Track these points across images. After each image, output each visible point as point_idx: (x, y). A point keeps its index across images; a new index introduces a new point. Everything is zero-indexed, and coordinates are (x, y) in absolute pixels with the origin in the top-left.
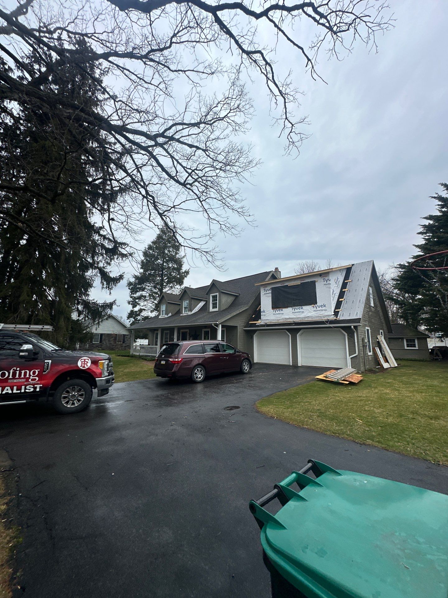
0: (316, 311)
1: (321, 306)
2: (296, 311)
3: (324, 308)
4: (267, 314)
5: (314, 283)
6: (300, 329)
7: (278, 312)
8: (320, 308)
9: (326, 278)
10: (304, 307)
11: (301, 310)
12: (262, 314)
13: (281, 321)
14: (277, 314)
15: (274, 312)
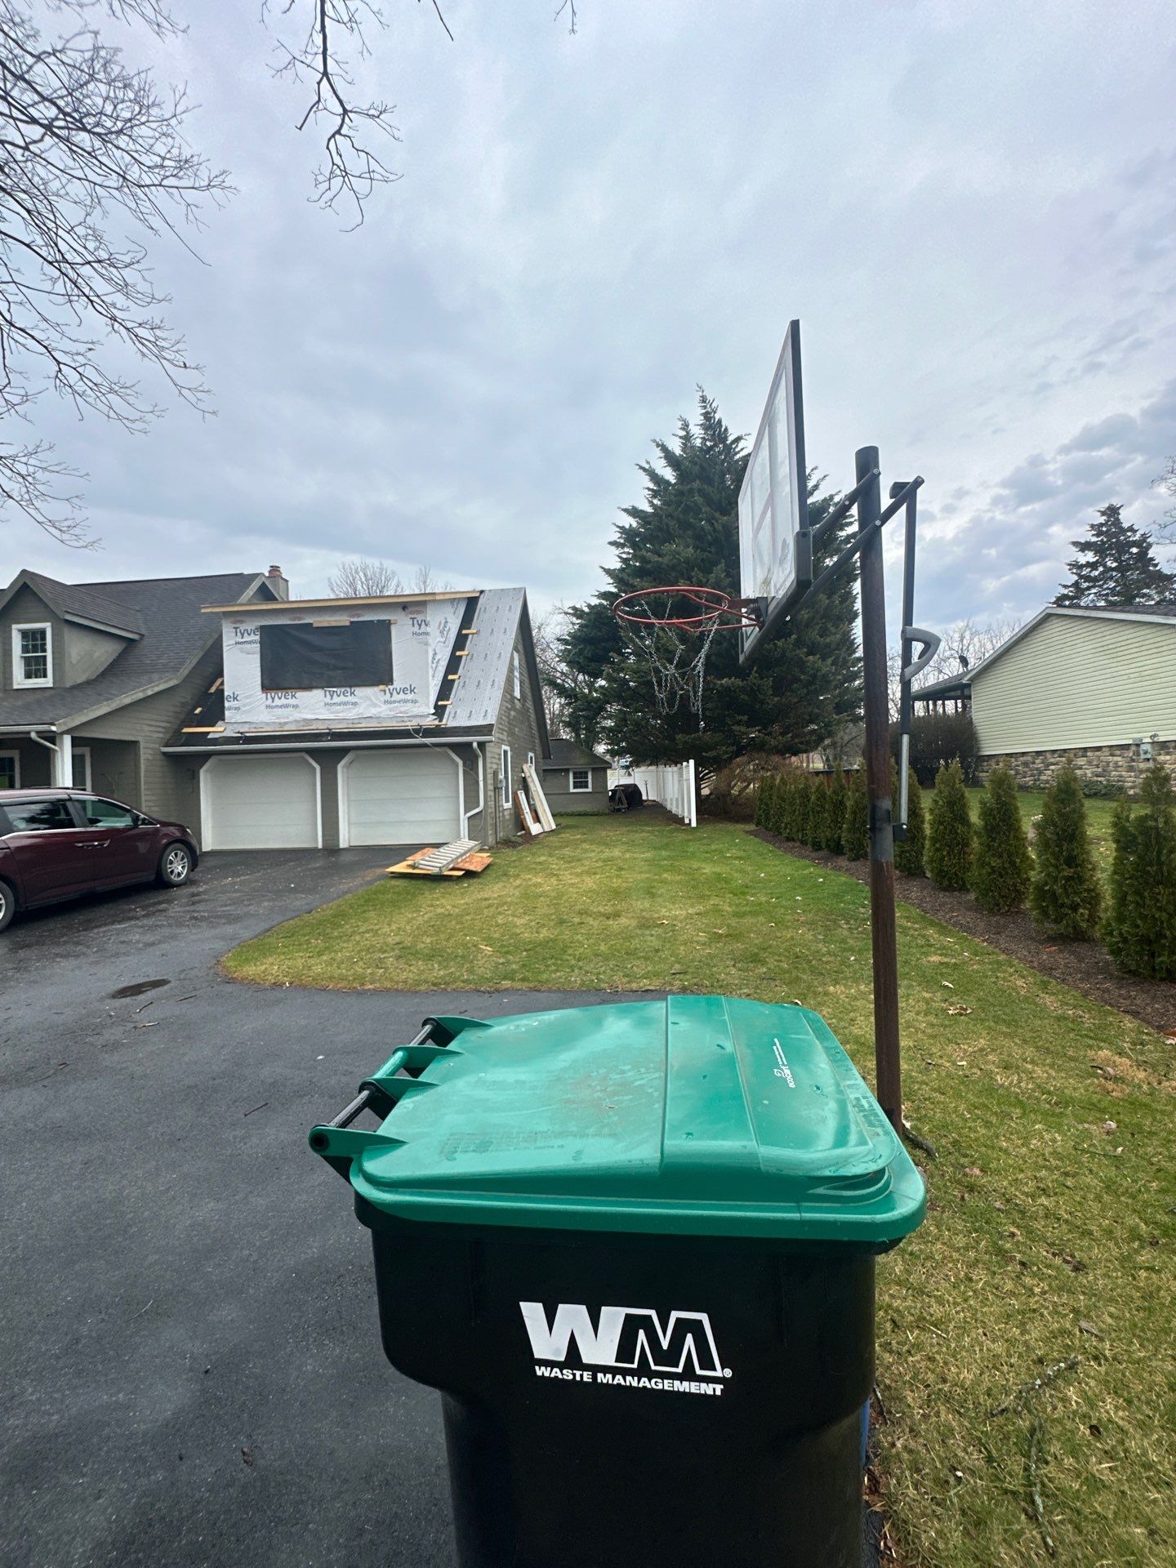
0: (391, 703)
1: (404, 691)
2: (336, 699)
3: (410, 696)
4: (244, 705)
5: (386, 626)
6: (345, 751)
7: (280, 699)
8: (402, 696)
9: (420, 618)
10: (361, 692)
11: (350, 699)
12: (227, 704)
13: (291, 729)
14: (277, 706)
15: (269, 702)
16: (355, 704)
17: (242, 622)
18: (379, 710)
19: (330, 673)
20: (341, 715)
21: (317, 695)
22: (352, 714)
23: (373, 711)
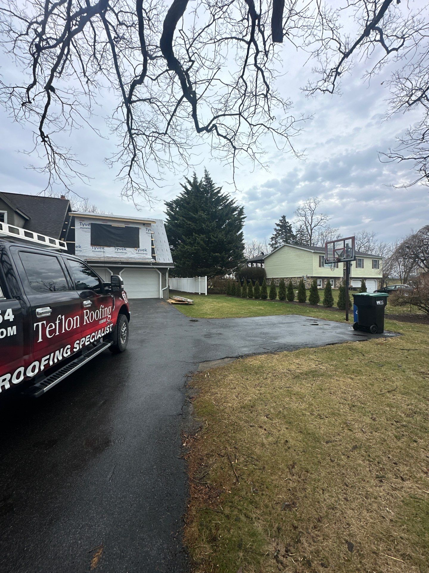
0: (138, 254)
1: (143, 250)
2: (119, 251)
3: (145, 252)
5: (138, 229)
7: (98, 249)
8: (142, 252)
10: (127, 249)
11: (124, 251)
12: (76, 249)
13: (102, 260)
14: (96, 251)
15: (94, 249)
16: (126, 253)
17: (83, 221)
18: (134, 255)
19: (117, 242)
20: (121, 256)
21: (112, 249)
22: (125, 256)
23: (132, 256)
